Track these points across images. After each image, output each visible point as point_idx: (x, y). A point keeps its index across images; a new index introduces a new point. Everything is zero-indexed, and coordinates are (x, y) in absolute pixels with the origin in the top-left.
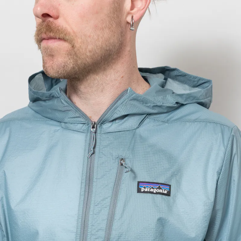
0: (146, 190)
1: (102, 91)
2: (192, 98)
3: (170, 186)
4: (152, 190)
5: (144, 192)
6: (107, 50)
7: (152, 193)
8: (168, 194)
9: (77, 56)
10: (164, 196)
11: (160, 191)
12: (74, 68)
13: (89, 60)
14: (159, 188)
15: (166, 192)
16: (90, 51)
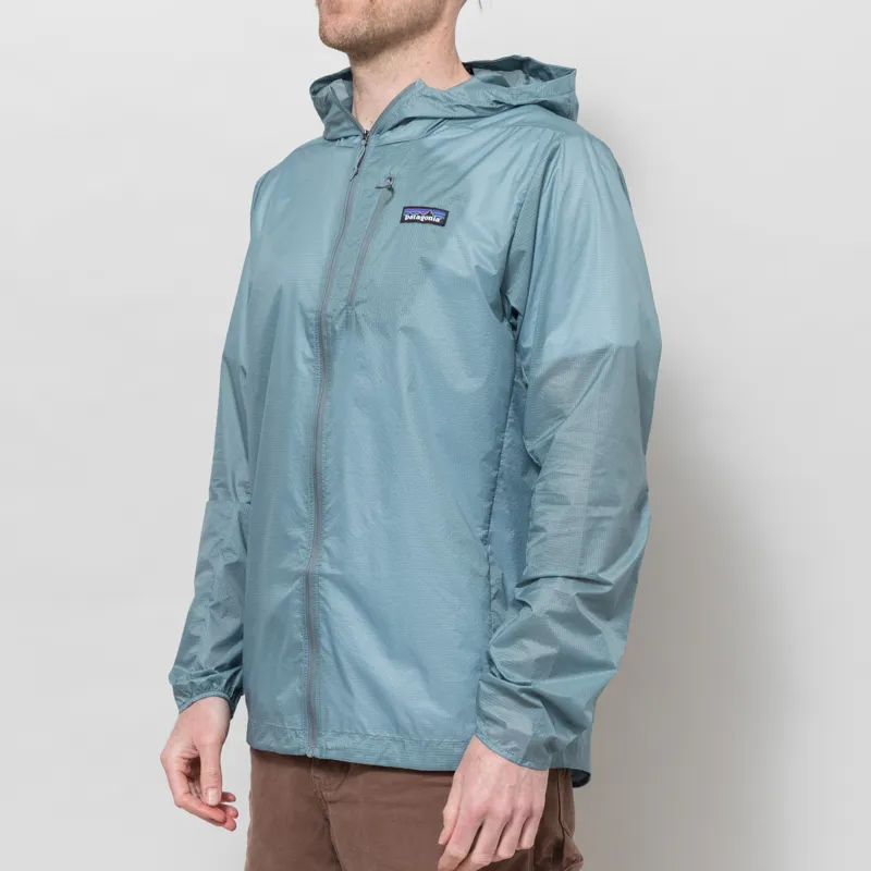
0: (411, 218)
1: (394, 80)
2: (526, 95)
3: (447, 213)
4: (418, 217)
5: (409, 221)
6: (416, 15)
7: (419, 221)
8: (443, 223)
9: (376, 17)
10: (435, 226)
11: (430, 218)
12: (367, 33)
13: (390, 26)
14: (429, 214)
15: (438, 220)
16: (394, 11)
